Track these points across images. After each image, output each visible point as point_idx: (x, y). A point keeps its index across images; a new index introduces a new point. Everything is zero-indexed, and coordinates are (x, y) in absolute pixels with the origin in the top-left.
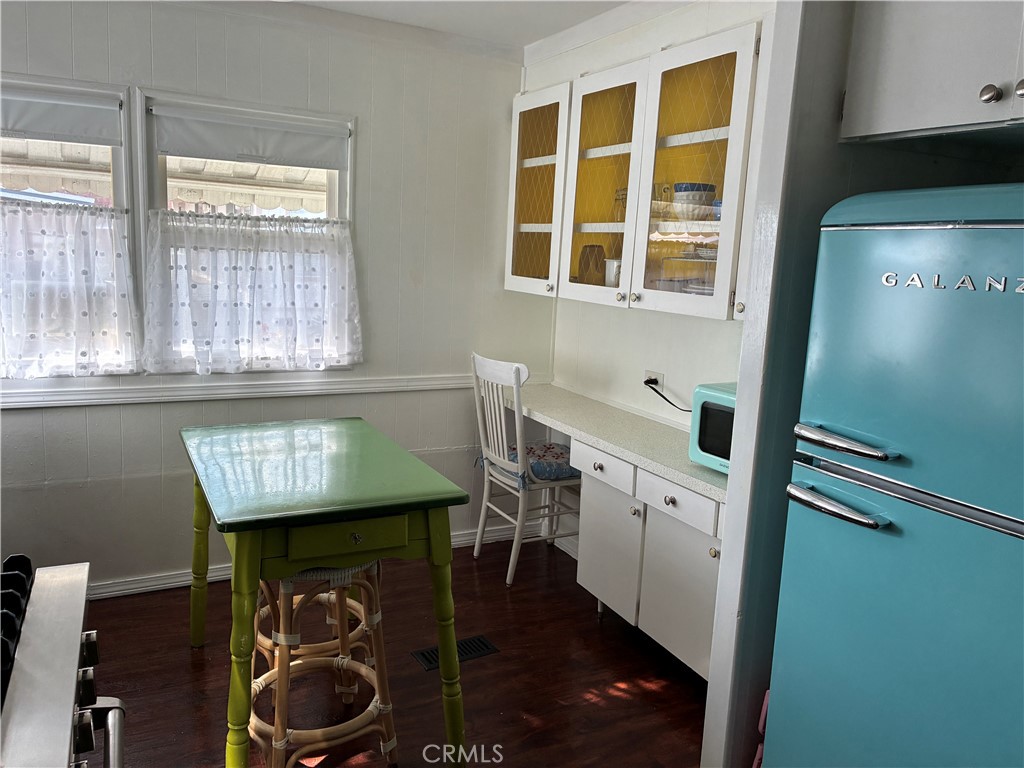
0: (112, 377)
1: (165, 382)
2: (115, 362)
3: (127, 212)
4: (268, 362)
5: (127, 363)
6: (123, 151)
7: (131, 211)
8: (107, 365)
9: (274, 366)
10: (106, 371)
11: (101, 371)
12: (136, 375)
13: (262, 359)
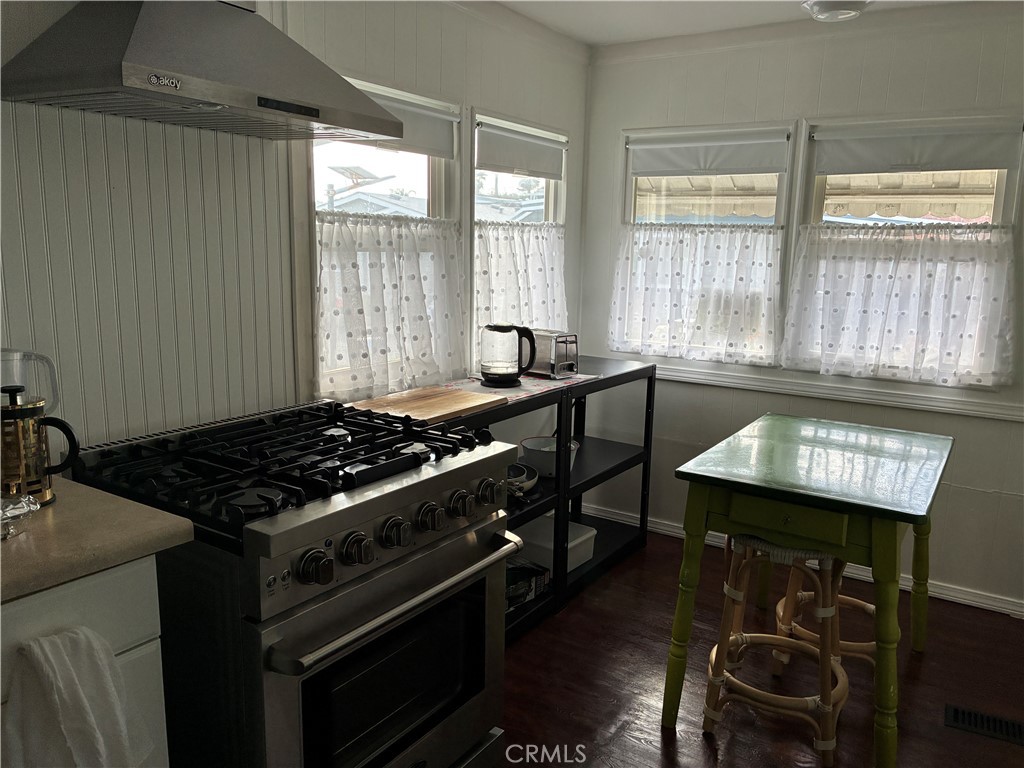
0: (755, 367)
1: (796, 378)
2: (759, 355)
3: (782, 228)
4: (895, 371)
5: (767, 356)
6: (786, 176)
7: (786, 228)
8: (752, 356)
9: (902, 375)
10: (751, 361)
11: (747, 360)
12: (773, 368)
13: (889, 367)
